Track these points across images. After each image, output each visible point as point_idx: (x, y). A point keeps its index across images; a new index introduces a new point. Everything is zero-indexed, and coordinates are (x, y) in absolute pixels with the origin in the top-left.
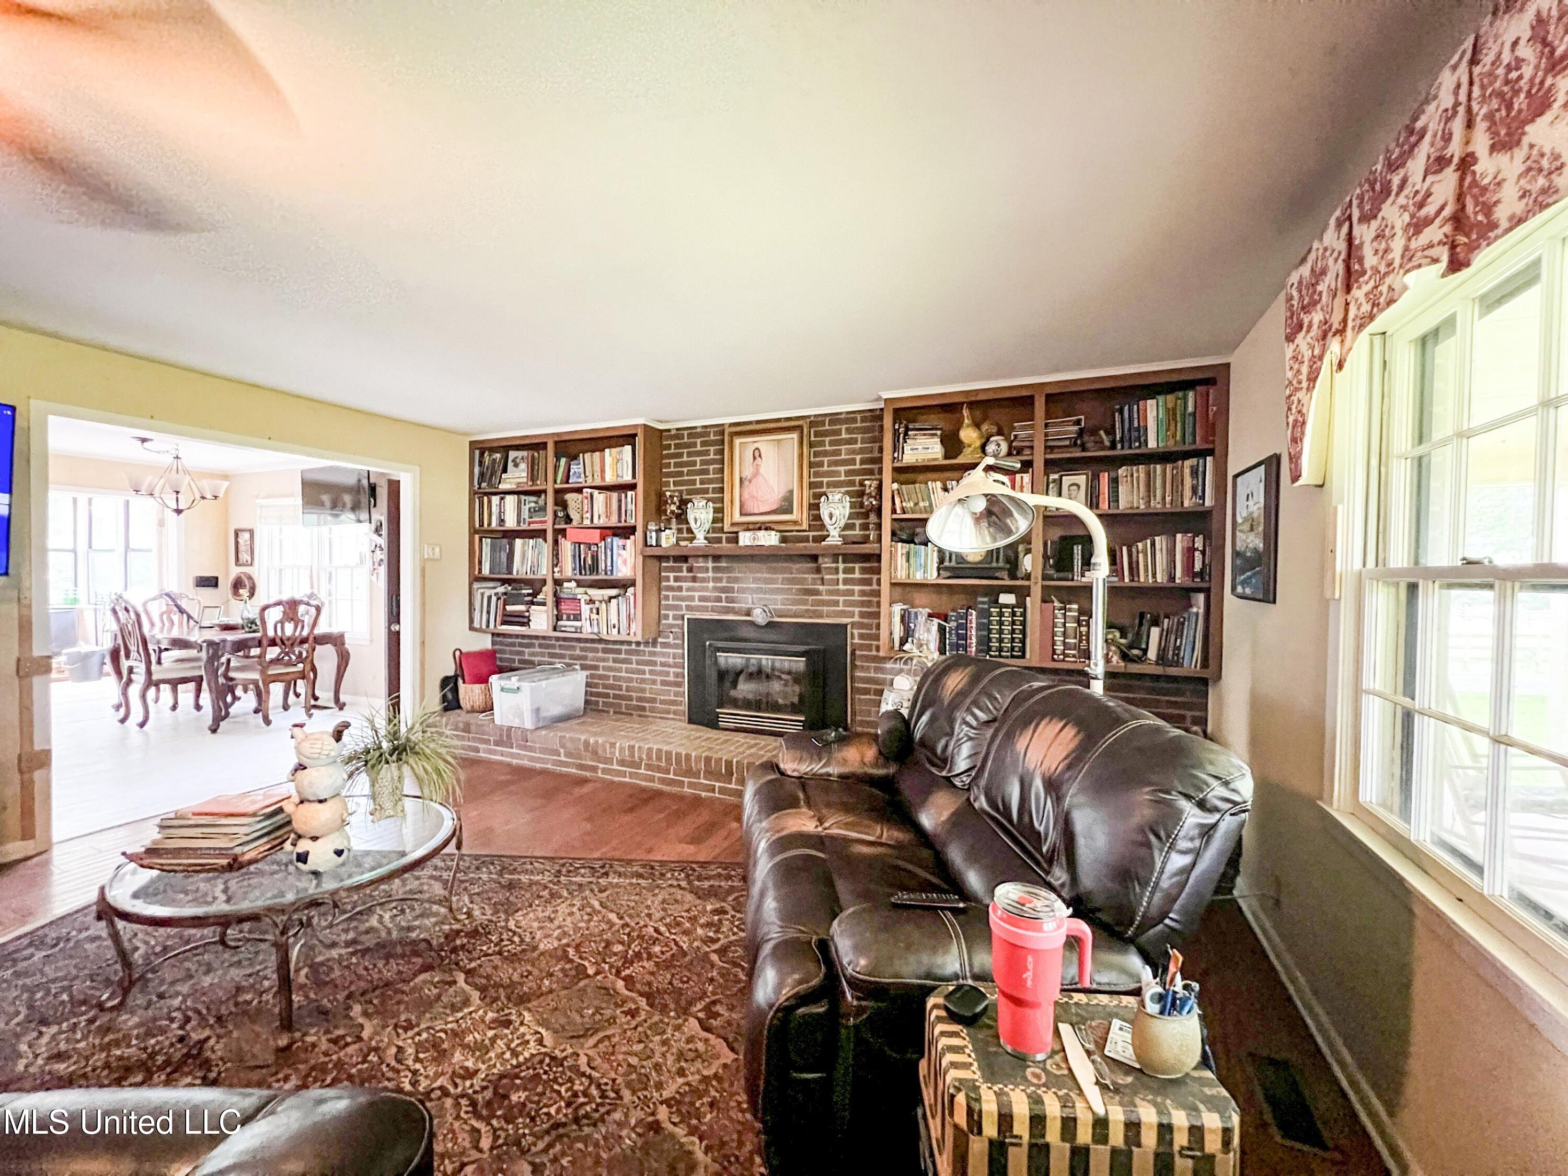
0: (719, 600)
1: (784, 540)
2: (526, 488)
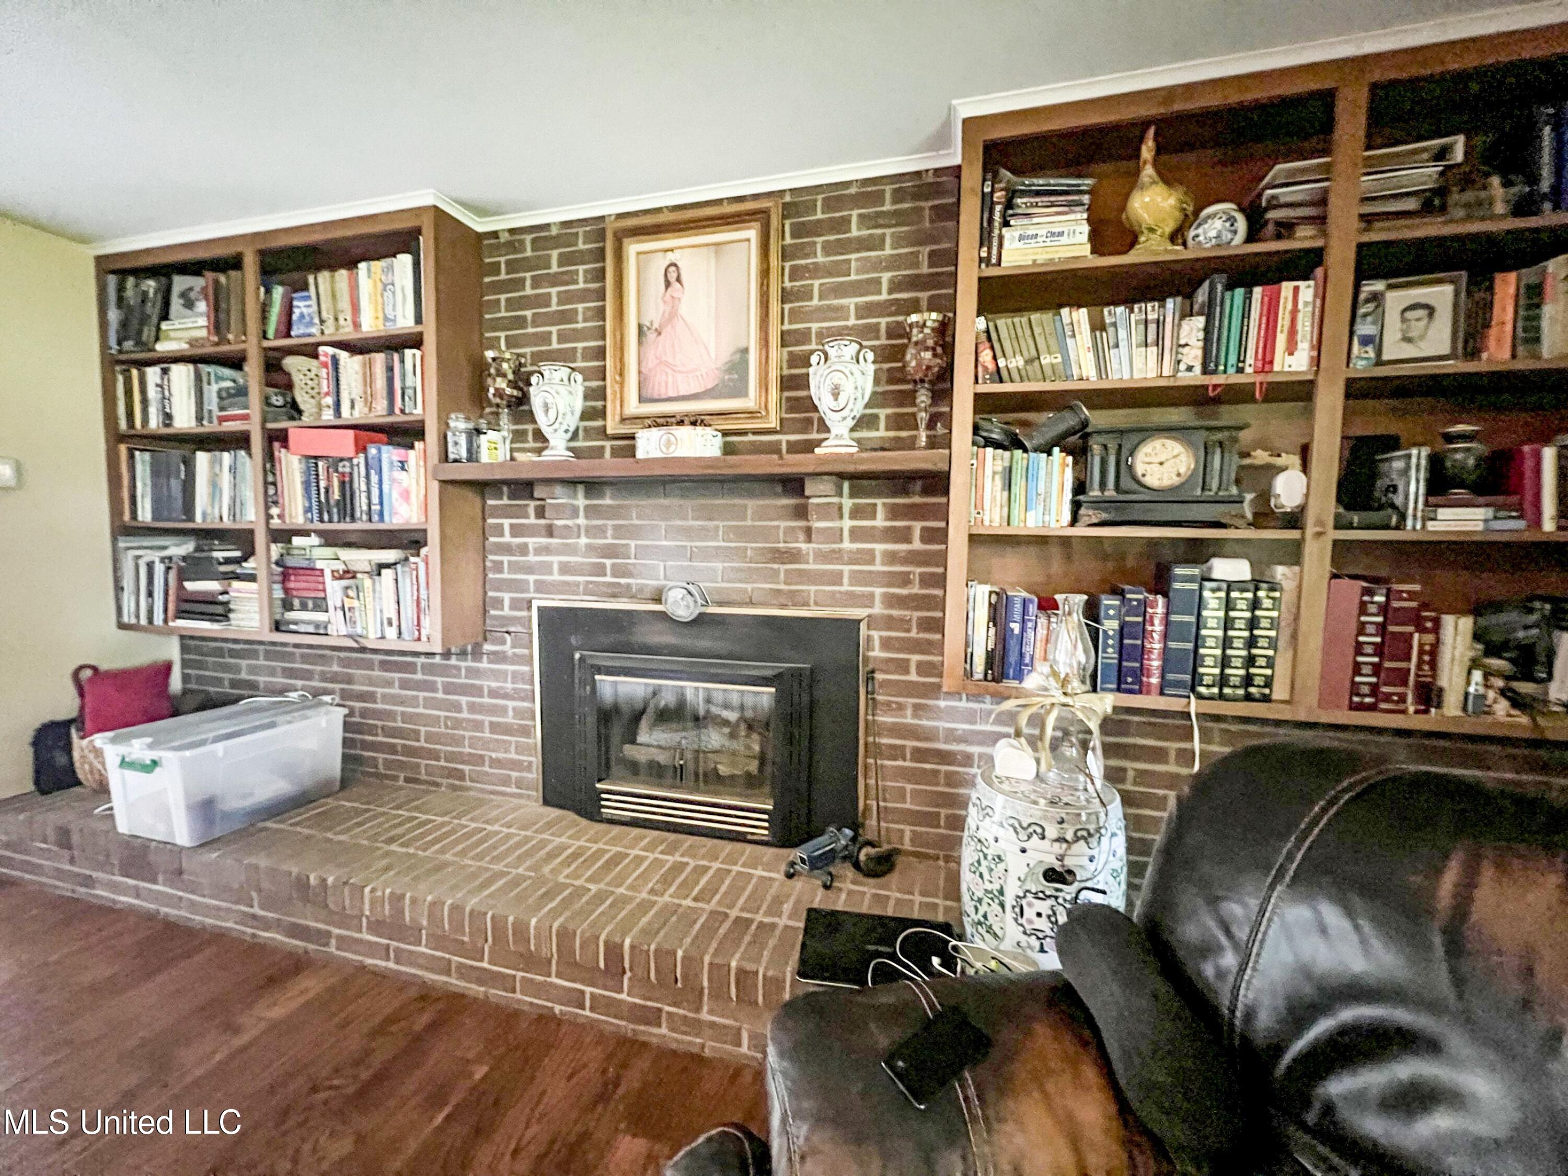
0: (600, 570)
1: (729, 449)
2: (209, 350)
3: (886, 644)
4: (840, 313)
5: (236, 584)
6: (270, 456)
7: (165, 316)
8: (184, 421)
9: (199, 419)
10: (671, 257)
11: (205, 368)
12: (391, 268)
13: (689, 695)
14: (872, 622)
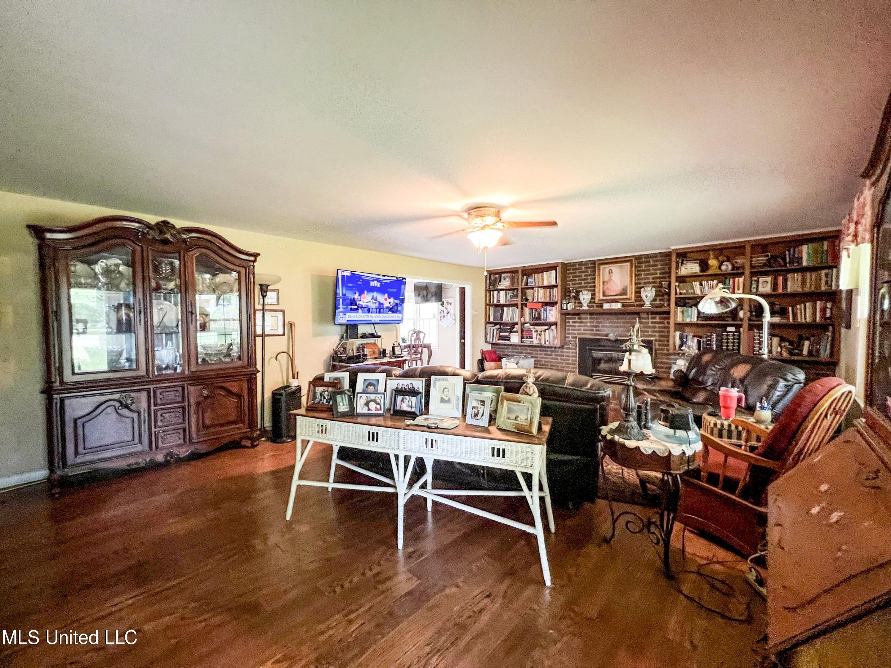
0: (592, 330)
1: (623, 306)
2: (509, 288)
3: (659, 345)
4: (649, 279)
5: (512, 334)
6: (522, 309)
7: (500, 281)
8: (502, 301)
9: (506, 301)
10: (610, 268)
11: (508, 292)
12: (551, 273)
13: (614, 355)
14: (656, 340)
